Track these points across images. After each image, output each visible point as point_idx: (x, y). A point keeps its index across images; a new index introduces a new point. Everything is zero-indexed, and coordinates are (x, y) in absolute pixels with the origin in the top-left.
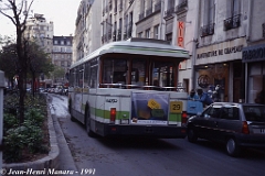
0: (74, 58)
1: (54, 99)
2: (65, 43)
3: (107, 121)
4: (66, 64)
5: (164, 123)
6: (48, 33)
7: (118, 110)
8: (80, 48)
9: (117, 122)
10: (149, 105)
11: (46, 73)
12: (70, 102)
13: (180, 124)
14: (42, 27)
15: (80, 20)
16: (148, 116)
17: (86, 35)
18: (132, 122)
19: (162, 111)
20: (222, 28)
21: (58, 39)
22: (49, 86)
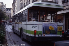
0: (12, 14)
1: (7, 26)
2: (9, 10)
3: (33, 35)
4: (10, 16)
5: (55, 35)
6: (4, 7)
7: (37, 31)
8: (14, 11)
9: (37, 36)
10: (50, 28)
11: (4, 18)
12: (13, 27)
13: (61, 36)
14: (3, 6)
15: (14, 4)
16: (49, 33)
17: (16, 8)
18: (43, 36)
19: (54, 31)
20: (61, 3)
21: (7, 9)
22: (5, 22)
